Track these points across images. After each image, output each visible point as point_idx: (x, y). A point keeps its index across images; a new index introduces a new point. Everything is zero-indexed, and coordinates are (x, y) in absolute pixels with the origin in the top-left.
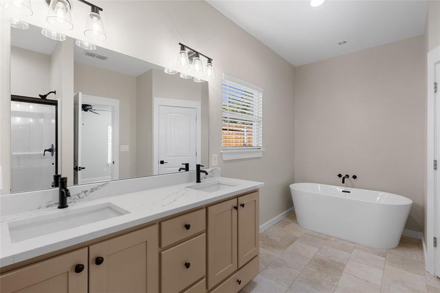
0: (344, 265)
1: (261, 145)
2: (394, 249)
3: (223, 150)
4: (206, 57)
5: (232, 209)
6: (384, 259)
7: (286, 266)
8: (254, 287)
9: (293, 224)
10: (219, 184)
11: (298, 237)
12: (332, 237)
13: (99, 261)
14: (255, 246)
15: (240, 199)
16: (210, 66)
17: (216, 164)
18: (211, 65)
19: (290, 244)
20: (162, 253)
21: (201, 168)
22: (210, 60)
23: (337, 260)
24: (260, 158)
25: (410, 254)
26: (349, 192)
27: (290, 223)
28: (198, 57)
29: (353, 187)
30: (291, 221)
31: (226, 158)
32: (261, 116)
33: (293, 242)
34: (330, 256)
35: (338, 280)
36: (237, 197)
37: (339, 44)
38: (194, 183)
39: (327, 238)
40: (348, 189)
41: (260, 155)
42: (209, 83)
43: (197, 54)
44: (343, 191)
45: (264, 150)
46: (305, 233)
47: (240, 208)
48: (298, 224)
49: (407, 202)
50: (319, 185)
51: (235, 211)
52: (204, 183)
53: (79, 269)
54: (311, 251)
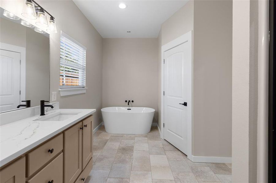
0: (133, 147)
1: (85, 85)
2: (149, 133)
3: (60, 88)
4: (51, 15)
5: (79, 130)
6: (147, 138)
7: (106, 158)
8: (90, 179)
9: (103, 133)
10: (61, 114)
11: (108, 140)
12: (125, 134)
14: (91, 152)
15: (84, 122)
16: (52, 23)
17: (55, 100)
18: (54, 22)
19: (105, 145)
20: (29, 181)
21: (46, 104)
22: (52, 18)
23: (130, 146)
24: (84, 93)
25: (155, 133)
26: (130, 109)
27: (101, 132)
28: (43, 12)
29: (132, 106)
30: (102, 132)
31: (62, 94)
32: (85, 66)
33: (106, 143)
34: (126, 145)
35: (132, 155)
36: (82, 121)
37: (127, 32)
38: (38, 116)
39: (122, 136)
40: (130, 108)
41: (85, 91)
42: (50, 36)
43: (42, 10)
44: (128, 109)
45: (87, 88)
46: (111, 136)
47: (84, 128)
48: (106, 132)
49: (153, 110)
50: (117, 107)
51: (81, 131)
52: (48, 115)
54: (116, 145)
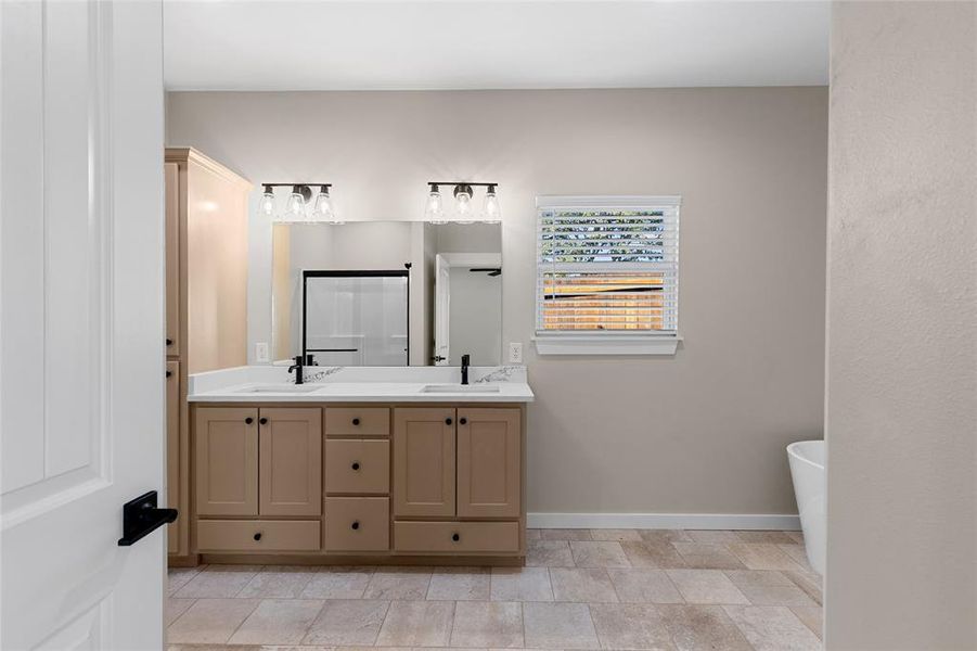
1: (676, 328)
3: (536, 335)
13: (264, 421)
16: (491, 198)
17: (519, 360)
18: (494, 196)
22: (490, 188)
24: (666, 356)
31: (543, 350)
41: (671, 349)
45: (682, 339)
53: (249, 421)
